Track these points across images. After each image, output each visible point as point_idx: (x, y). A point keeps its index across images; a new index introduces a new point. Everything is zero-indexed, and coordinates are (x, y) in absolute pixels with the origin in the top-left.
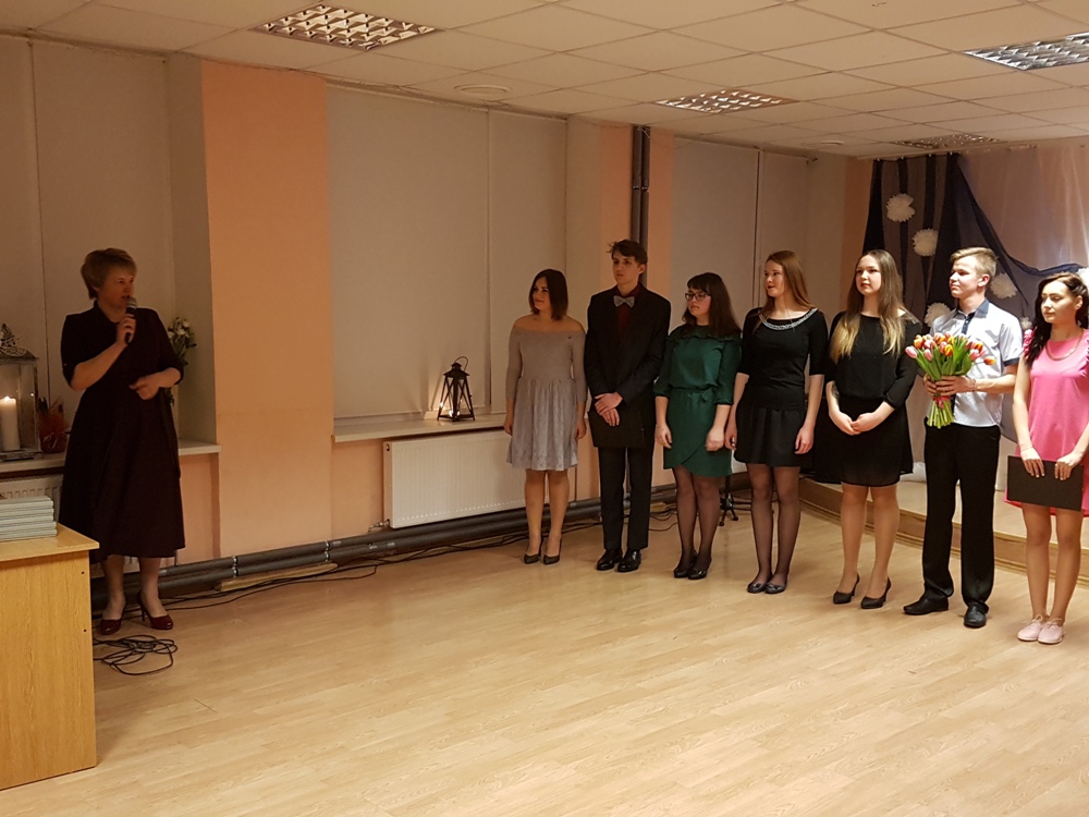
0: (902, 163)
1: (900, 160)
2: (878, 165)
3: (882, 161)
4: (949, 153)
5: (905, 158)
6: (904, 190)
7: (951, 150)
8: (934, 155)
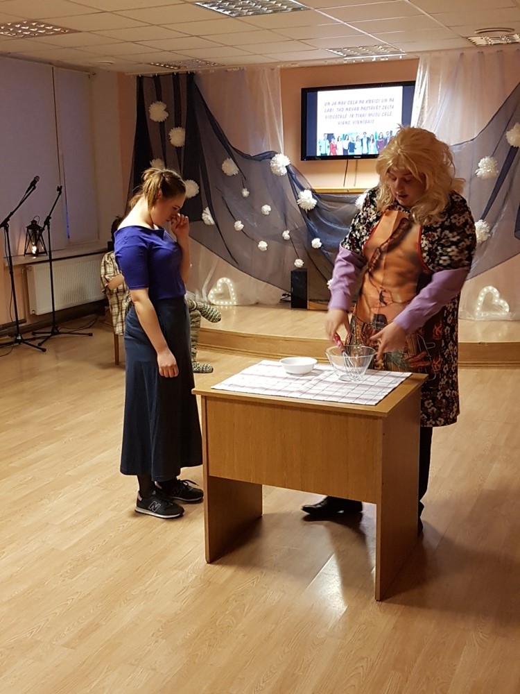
0: (156, 78)
1: (154, 76)
2: (140, 79)
3: (142, 77)
4: (187, 72)
5: (158, 76)
6: (159, 99)
7: (189, 69)
8: (177, 74)
